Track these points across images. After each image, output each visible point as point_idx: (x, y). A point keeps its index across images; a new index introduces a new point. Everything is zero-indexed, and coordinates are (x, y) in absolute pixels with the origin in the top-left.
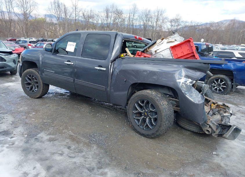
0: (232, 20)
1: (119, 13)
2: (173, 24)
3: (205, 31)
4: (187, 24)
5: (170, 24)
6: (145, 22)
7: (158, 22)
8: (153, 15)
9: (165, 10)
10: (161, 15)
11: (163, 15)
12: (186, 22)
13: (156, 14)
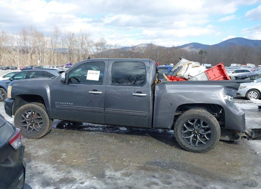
0: (149, 45)
1: (39, 35)
2: (99, 48)
3: (129, 54)
4: (112, 48)
5: (95, 47)
6: (69, 45)
7: (83, 46)
8: (77, 38)
9: (89, 34)
10: (86, 38)
11: (88, 39)
12: (111, 46)
13: (81, 38)
